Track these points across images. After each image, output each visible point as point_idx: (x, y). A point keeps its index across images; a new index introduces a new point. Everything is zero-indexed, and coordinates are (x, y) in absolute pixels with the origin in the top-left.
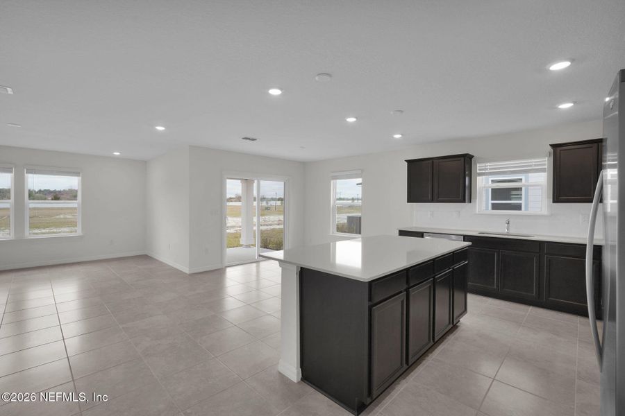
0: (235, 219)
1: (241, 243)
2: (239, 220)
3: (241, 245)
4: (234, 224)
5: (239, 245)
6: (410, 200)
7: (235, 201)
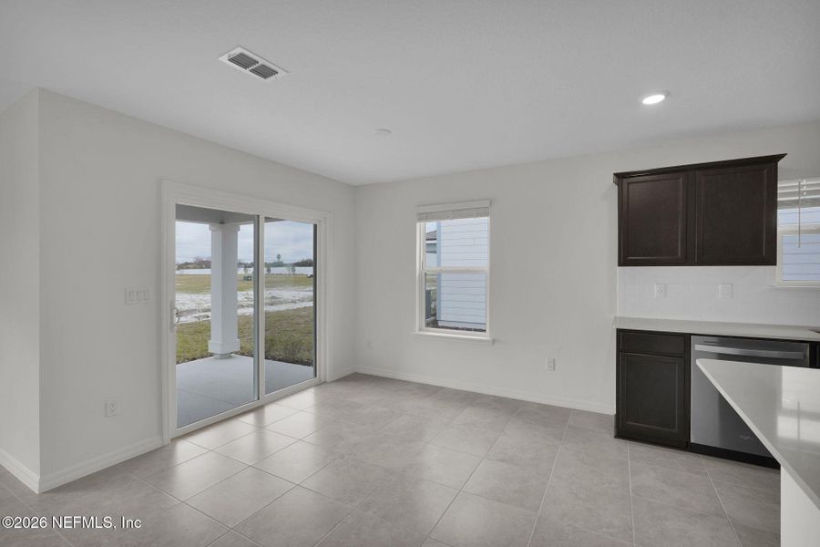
0: (194, 296)
1: (210, 351)
2: (208, 297)
3: (211, 355)
4: (192, 306)
5: (205, 354)
6: (624, 260)
7: (195, 268)
